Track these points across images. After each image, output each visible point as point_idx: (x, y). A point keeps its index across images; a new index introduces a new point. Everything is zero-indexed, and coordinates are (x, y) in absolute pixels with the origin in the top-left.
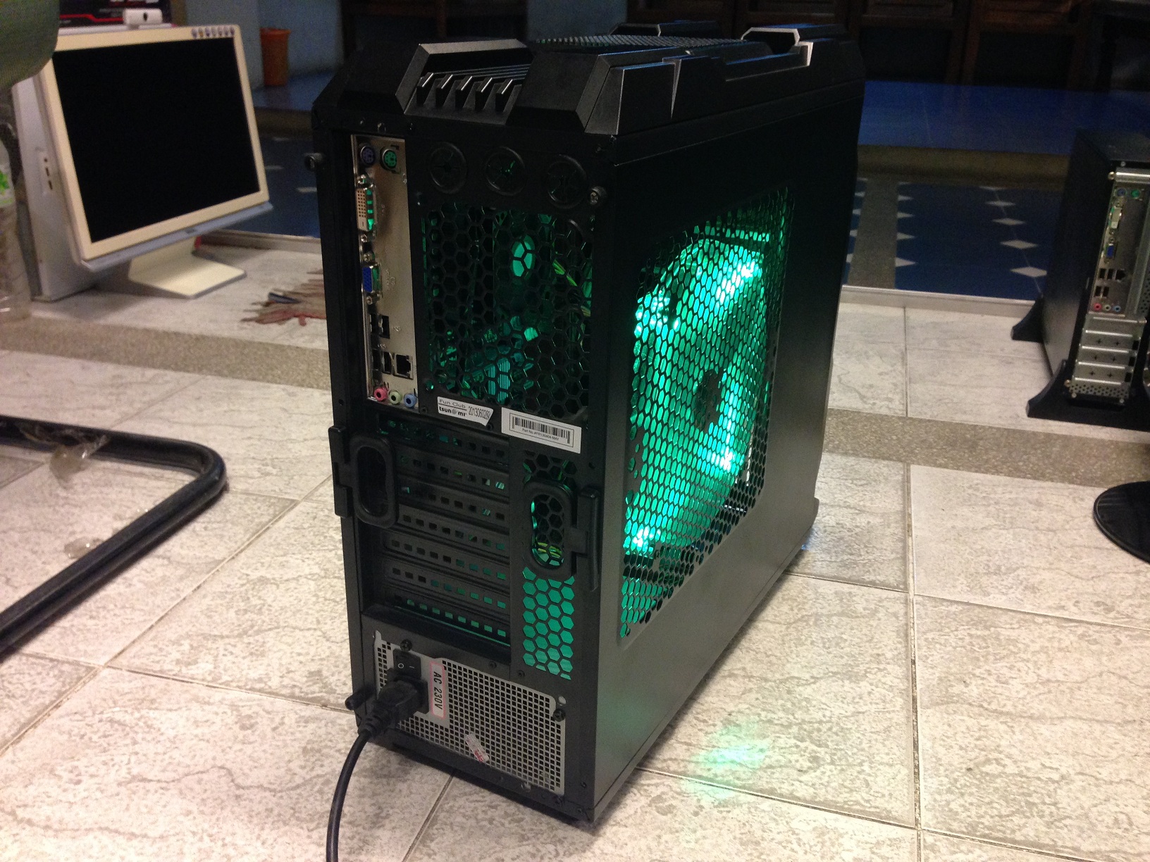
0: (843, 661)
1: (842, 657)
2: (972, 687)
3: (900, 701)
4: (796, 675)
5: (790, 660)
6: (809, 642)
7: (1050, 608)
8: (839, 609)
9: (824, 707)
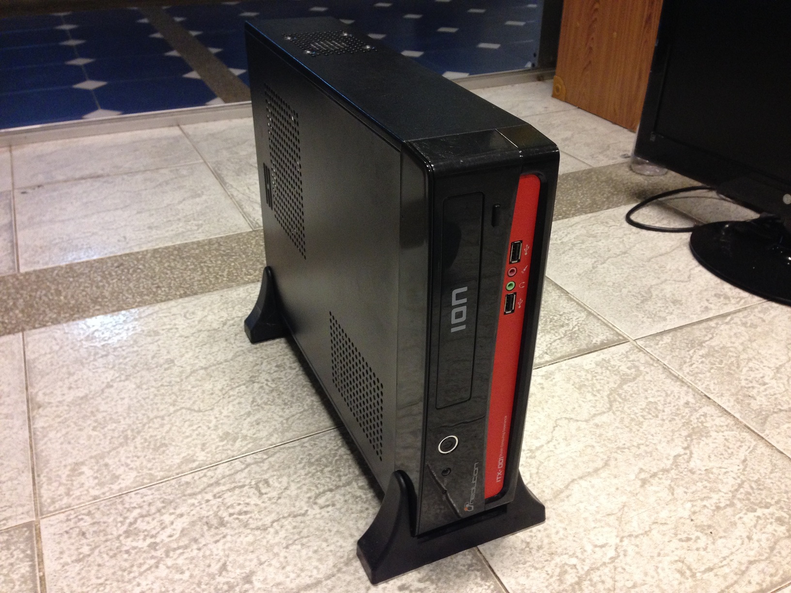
0: (679, 421)
1: (674, 419)
2: (758, 398)
3: (746, 435)
4: (674, 453)
5: (654, 442)
6: (641, 419)
7: (702, 312)
8: (617, 378)
9: (724, 470)
